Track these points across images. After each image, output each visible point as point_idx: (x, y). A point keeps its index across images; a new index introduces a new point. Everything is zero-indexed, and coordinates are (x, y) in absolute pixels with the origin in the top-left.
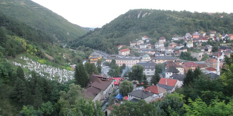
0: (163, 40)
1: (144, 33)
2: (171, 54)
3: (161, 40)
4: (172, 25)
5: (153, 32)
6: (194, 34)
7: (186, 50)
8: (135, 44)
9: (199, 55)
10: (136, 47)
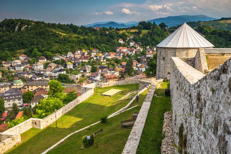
0: (43, 60)
1: (23, 51)
2: (49, 77)
3: (41, 60)
4: (55, 43)
5: (33, 50)
6: (76, 53)
7: (65, 72)
8: (10, 65)
9: (76, 77)
10: (11, 68)
